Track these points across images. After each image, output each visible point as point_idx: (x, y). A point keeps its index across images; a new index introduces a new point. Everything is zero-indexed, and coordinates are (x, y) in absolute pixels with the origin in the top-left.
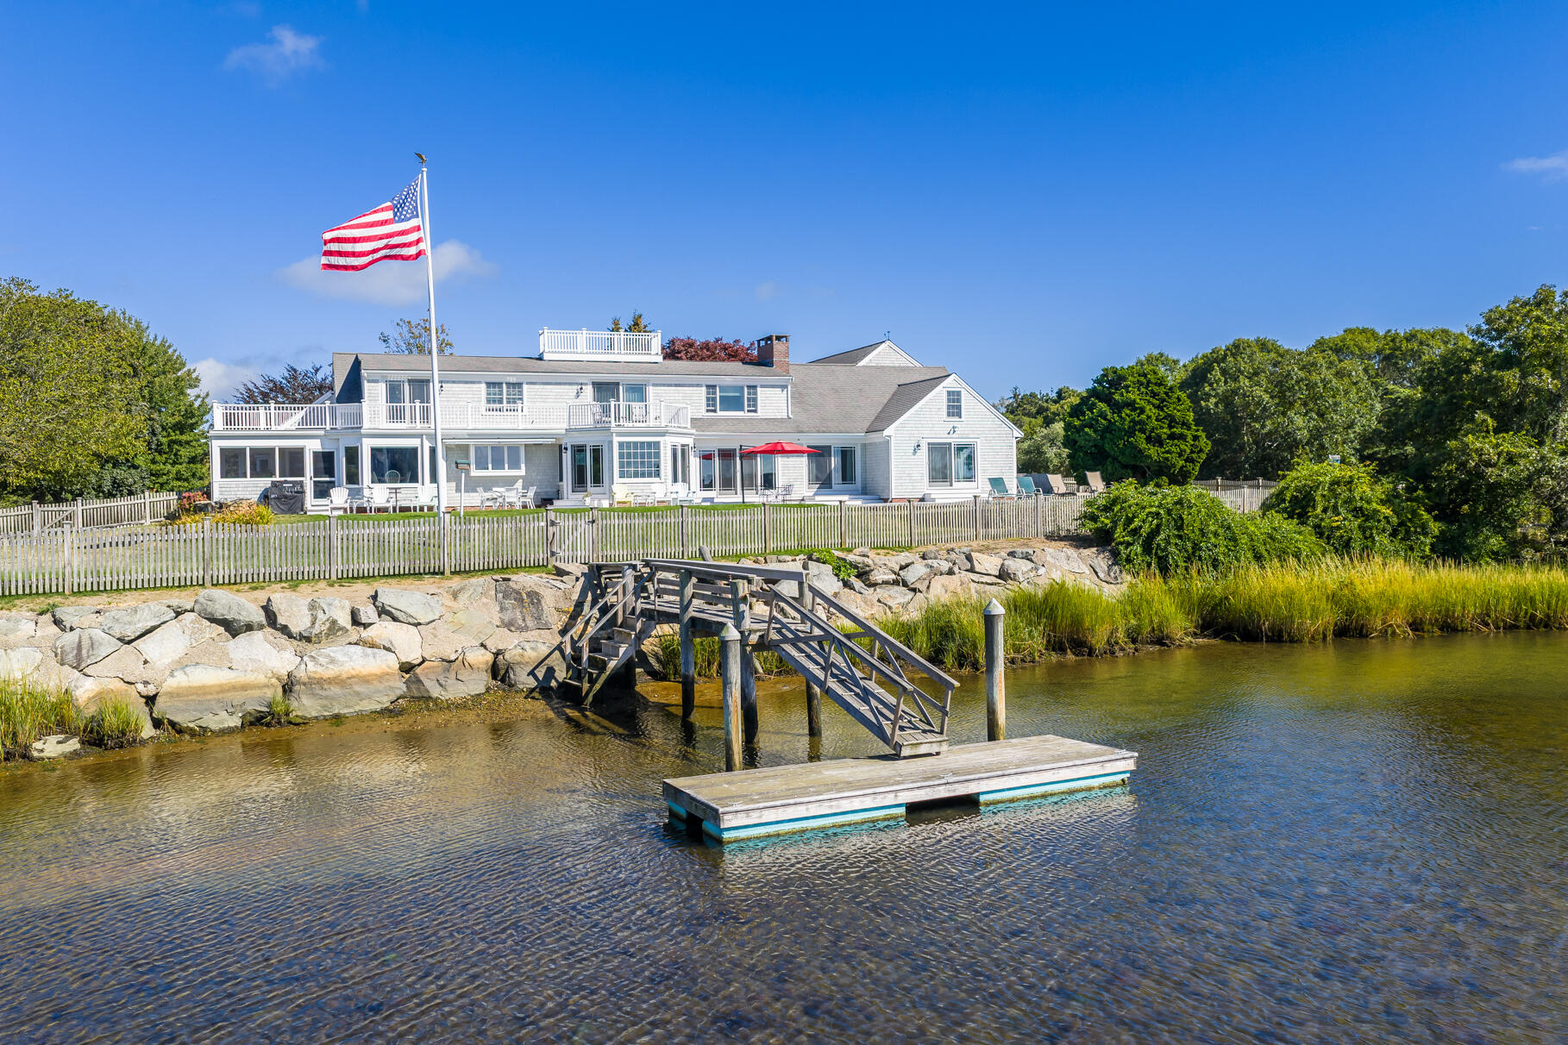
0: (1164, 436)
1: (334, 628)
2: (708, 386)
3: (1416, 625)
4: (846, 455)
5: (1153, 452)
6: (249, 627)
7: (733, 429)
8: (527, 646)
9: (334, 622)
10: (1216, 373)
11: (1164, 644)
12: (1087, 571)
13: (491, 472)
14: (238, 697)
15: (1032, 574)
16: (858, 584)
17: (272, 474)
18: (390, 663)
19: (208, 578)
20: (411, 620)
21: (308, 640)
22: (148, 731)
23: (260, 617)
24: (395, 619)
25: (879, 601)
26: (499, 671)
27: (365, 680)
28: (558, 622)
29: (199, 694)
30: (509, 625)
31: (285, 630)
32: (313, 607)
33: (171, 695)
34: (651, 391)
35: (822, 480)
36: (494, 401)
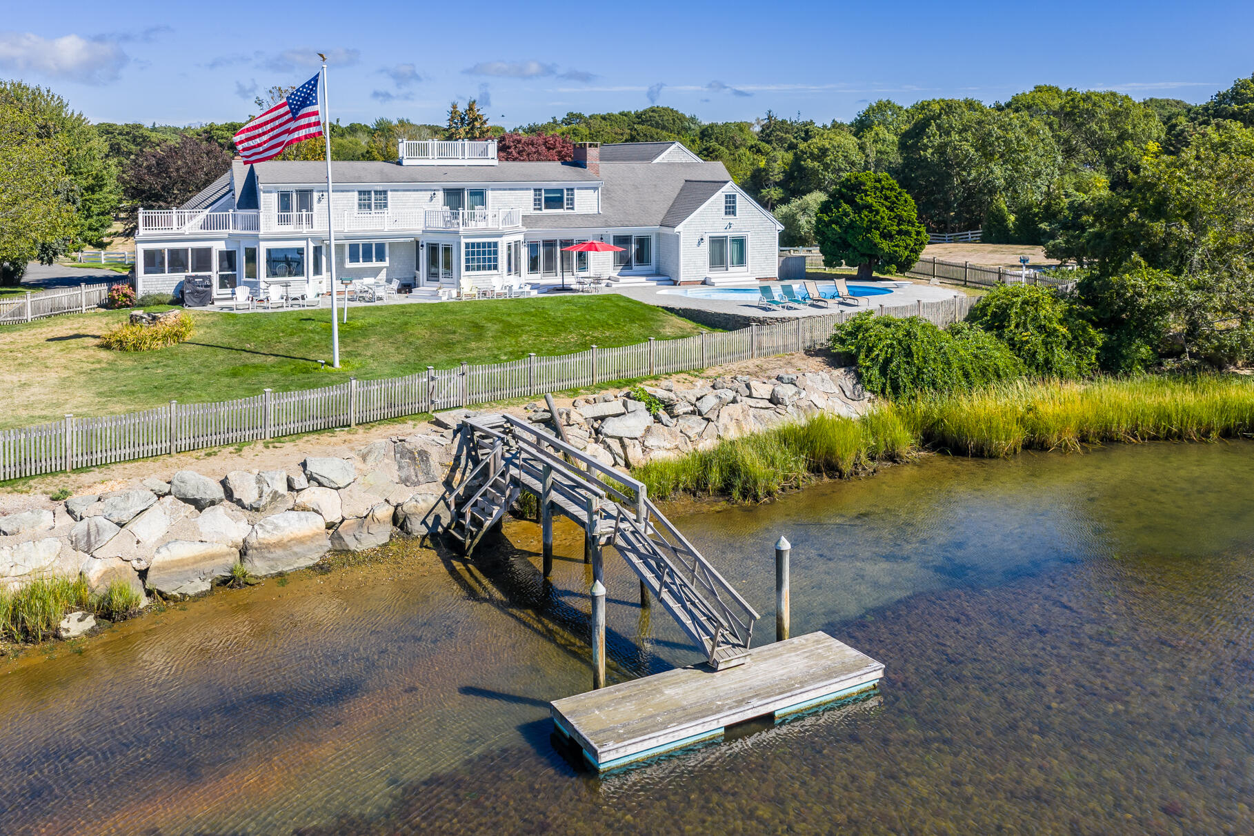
0: (894, 232)
1: (275, 496)
2: (535, 190)
3: (1083, 439)
4: (643, 242)
5: (885, 245)
6: (213, 503)
7: (554, 225)
8: (419, 500)
9: (276, 492)
10: (933, 128)
11: (895, 462)
12: (837, 390)
13: (361, 264)
14: (207, 566)
15: (796, 398)
16: (664, 416)
17: (185, 268)
18: (317, 524)
19: (173, 448)
20: (333, 485)
21: (257, 510)
22: (144, 602)
23: (219, 493)
24: (320, 484)
25: (681, 432)
26: (400, 520)
27: (300, 541)
28: (441, 474)
29: (180, 568)
30: (405, 481)
31: (239, 502)
32: (259, 480)
33: (158, 569)
34: (490, 195)
35: (624, 263)
36: (364, 205)
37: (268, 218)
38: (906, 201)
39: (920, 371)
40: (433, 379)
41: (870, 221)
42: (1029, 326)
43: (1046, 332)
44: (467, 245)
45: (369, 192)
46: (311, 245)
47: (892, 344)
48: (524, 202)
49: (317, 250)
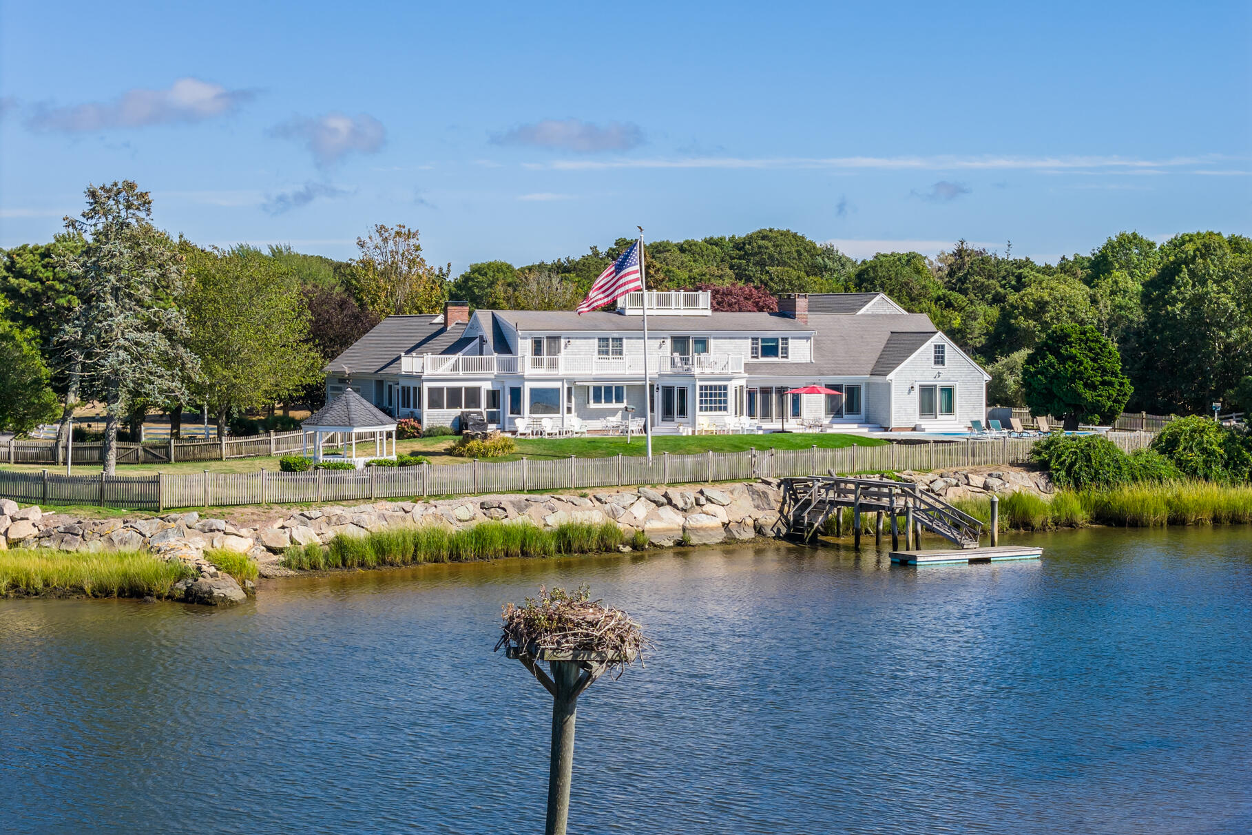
0: (1097, 383)
1: (692, 506)
3: (1216, 520)
4: (853, 392)
5: (1088, 395)
6: (663, 504)
7: (771, 373)
8: (767, 518)
11: (1072, 527)
12: (1033, 485)
13: (603, 405)
14: (670, 534)
15: (1002, 487)
17: (459, 405)
18: (718, 523)
20: (719, 503)
21: (685, 511)
22: (647, 544)
23: (665, 500)
24: (713, 503)
26: (759, 530)
27: (711, 529)
28: (777, 506)
29: (657, 532)
30: (757, 507)
31: (675, 506)
34: (712, 343)
35: (835, 411)
36: (603, 351)
37: (524, 362)
38: (1110, 353)
39: (1097, 472)
41: (1074, 371)
42: (1194, 449)
43: (1207, 453)
44: (701, 388)
45: (607, 339)
46: (566, 386)
47: (1076, 452)
48: (743, 350)
49: (569, 390)
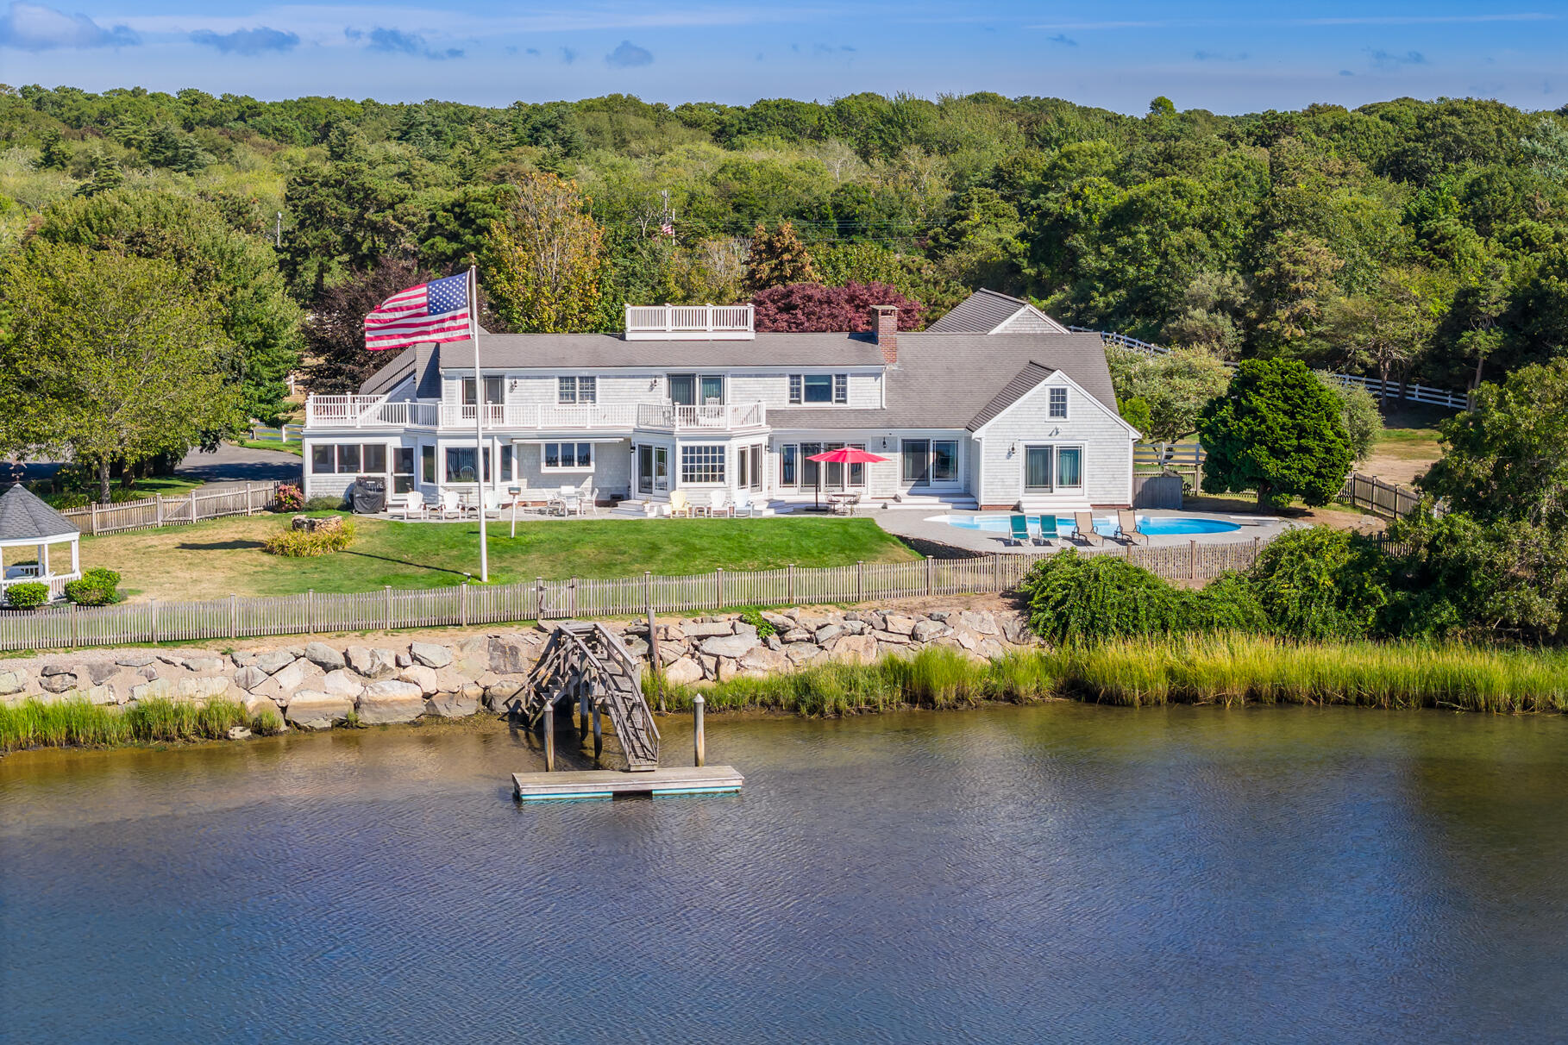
0: (1289, 449)
1: (385, 668)
2: (792, 377)
4: (945, 449)
6: (336, 667)
8: (505, 684)
9: (385, 665)
12: (997, 632)
13: (560, 469)
14: (330, 710)
17: (356, 470)
18: (416, 693)
19: (311, 628)
20: (432, 665)
21: (369, 676)
22: (283, 727)
23: (342, 661)
24: (422, 664)
25: (787, 656)
27: (401, 703)
28: (528, 668)
29: (308, 708)
30: (495, 670)
31: (356, 669)
32: (373, 654)
33: (295, 707)
34: (729, 382)
35: (918, 476)
36: (567, 395)
37: (451, 409)
40: (541, 589)
43: (1310, 584)
44: (685, 450)
45: (573, 378)
46: (498, 445)
48: (777, 392)
49: (507, 451)
